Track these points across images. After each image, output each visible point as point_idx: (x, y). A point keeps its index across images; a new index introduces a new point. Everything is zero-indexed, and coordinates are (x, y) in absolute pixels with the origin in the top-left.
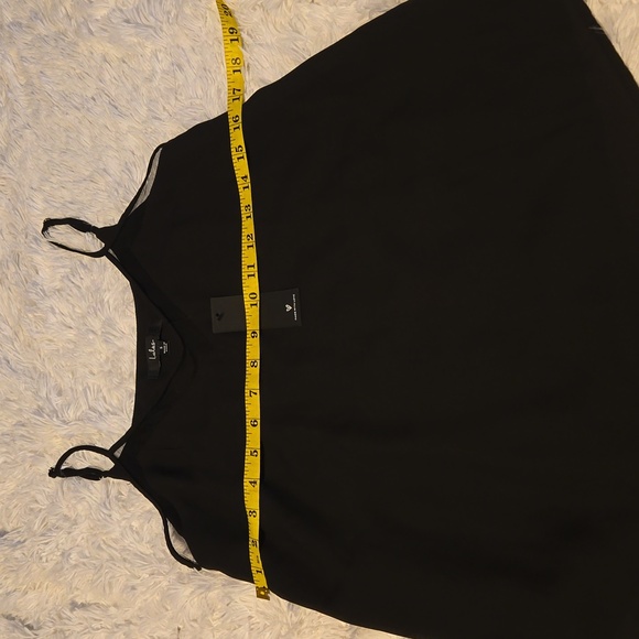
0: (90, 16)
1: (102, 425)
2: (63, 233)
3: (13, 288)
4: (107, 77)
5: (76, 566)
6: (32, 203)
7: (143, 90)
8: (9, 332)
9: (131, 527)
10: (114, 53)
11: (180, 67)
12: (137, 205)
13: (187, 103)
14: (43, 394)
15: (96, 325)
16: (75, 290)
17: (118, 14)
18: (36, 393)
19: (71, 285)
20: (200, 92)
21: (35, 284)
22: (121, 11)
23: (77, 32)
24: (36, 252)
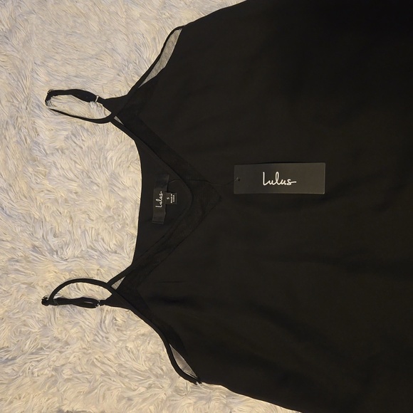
1: (104, 262)
5: (68, 380)
6: (36, 76)
9: (126, 348)
14: (40, 236)
16: (78, 149)
18: (32, 235)
19: (73, 144)
24: (39, 117)
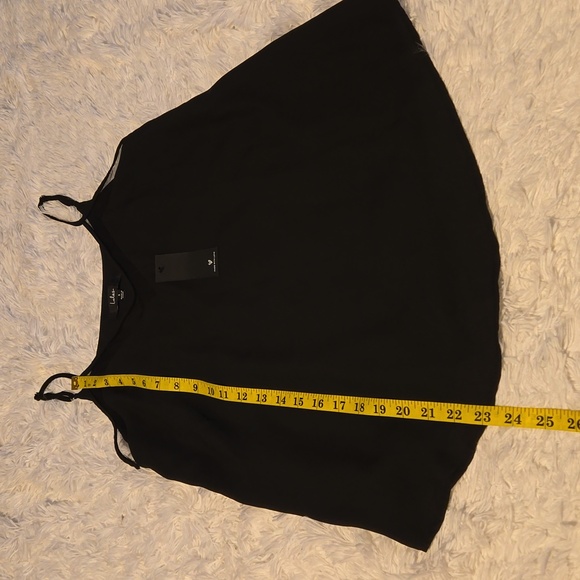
0: (79, 38)
1: (74, 357)
2: (54, 207)
3: (15, 250)
4: (90, 85)
5: (49, 470)
6: (32, 184)
7: (116, 95)
8: (11, 286)
9: (92, 438)
10: (96, 67)
11: (141, 77)
12: (106, 184)
13: (145, 105)
14: (34, 334)
15: (73, 278)
16: (60, 251)
17: (100, 37)
18: (28, 334)
19: (57, 247)
20: (154, 96)
21: (31, 247)
22: (102, 34)
23: (69, 51)
24: (33, 222)
